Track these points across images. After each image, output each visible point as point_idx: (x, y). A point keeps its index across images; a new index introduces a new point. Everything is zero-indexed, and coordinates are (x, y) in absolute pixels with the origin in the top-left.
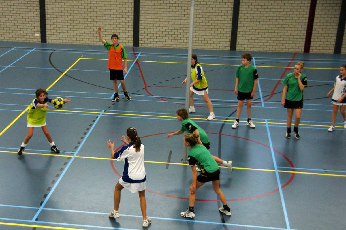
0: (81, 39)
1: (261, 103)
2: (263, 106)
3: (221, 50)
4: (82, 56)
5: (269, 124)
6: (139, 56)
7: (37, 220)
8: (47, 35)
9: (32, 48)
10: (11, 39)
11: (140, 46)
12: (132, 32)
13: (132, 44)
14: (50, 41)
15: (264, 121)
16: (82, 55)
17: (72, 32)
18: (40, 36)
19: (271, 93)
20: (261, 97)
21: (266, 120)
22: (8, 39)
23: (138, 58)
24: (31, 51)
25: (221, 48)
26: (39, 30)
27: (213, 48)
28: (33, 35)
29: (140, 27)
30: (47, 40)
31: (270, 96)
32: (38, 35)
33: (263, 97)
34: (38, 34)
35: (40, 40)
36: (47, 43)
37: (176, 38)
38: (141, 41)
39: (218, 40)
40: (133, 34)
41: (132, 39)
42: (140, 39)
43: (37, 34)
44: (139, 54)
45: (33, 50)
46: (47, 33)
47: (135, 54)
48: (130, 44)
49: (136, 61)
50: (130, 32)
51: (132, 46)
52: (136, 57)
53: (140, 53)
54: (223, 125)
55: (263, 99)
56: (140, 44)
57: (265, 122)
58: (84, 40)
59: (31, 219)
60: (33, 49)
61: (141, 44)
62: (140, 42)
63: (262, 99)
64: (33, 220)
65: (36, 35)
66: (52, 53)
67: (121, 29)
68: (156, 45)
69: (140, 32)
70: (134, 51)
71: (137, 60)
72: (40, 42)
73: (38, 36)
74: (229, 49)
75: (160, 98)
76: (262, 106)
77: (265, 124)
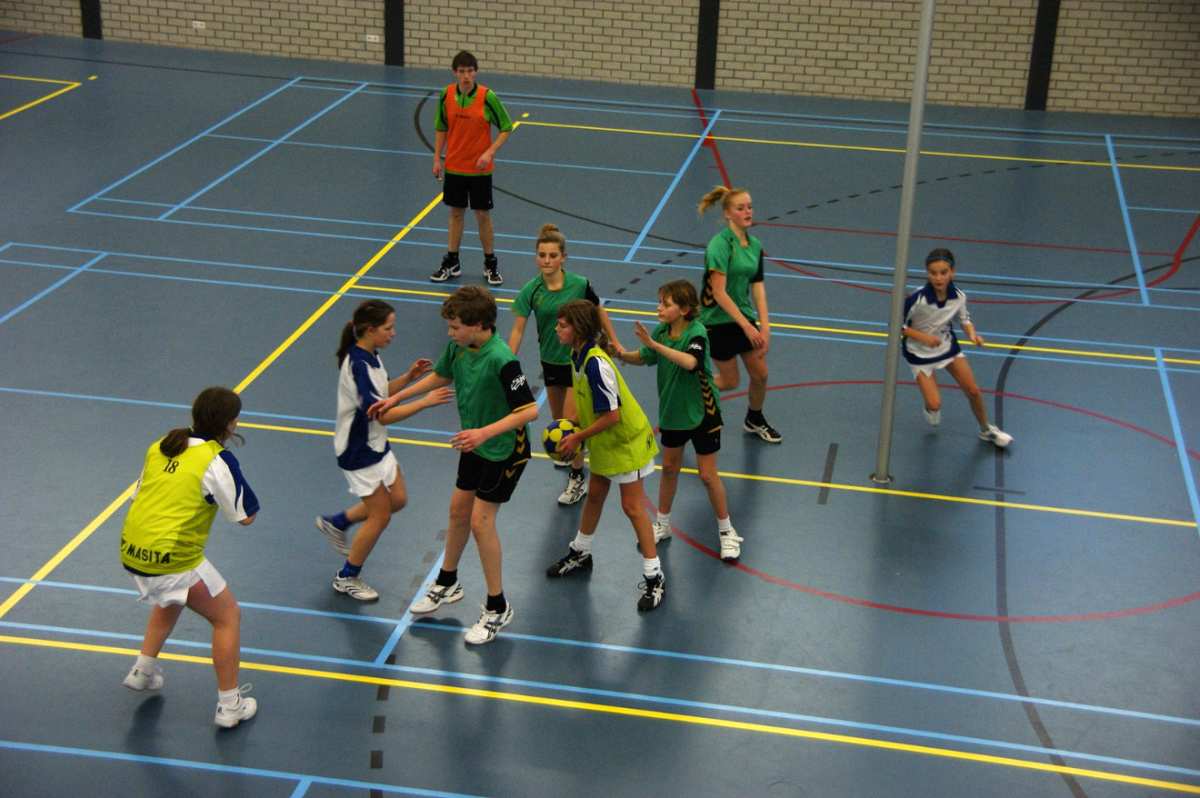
0: (521, 59)
1: (1138, 290)
2: (1146, 302)
3: (995, 105)
4: (526, 115)
5: (1168, 364)
6: (717, 122)
7: (391, 660)
8: (407, 42)
9: (357, 82)
10: (285, 48)
11: (717, 88)
12: (694, 38)
13: (693, 80)
14: (415, 59)
15: (1152, 354)
16: (523, 113)
17: (491, 31)
18: (383, 41)
19: (1171, 259)
20: (1138, 270)
21: (1158, 350)
22: (275, 47)
23: (713, 127)
24: (353, 92)
25: (995, 99)
26: (381, 23)
27: (967, 101)
28: (360, 38)
29: (722, 22)
30: (407, 58)
31: (1168, 269)
32: (375, 38)
33: (1145, 272)
34: (377, 37)
35: (382, 56)
36: (407, 66)
37: (840, 64)
38: (724, 69)
39: (986, 73)
40: (695, 46)
41: (694, 63)
42: (719, 65)
43: (373, 37)
44: (714, 112)
45: (358, 89)
46: (407, 33)
47: (702, 113)
48: (684, 79)
49: (704, 136)
50: (687, 37)
51: (693, 87)
52: (705, 123)
53: (719, 111)
54: (1009, 361)
55: (1146, 279)
56: (718, 82)
57: (1154, 356)
58: (529, 59)
59: (373, 659)
60: (359, 85)
61: (723, 80)
62: (719, 73)
63: (1140, 278)
64: (380, 662)
65: (368, 40)
66: (425, 100)
67: (656, 27)
68: (774, 86)
69: (720, 40)
70: (697, 102)
71: (710, 134)
72: (382, 63)
73: (377, 41)
74: (1020, 105)
75: (791, 265)
76: (1141, 302)
77: (1154, 364)
